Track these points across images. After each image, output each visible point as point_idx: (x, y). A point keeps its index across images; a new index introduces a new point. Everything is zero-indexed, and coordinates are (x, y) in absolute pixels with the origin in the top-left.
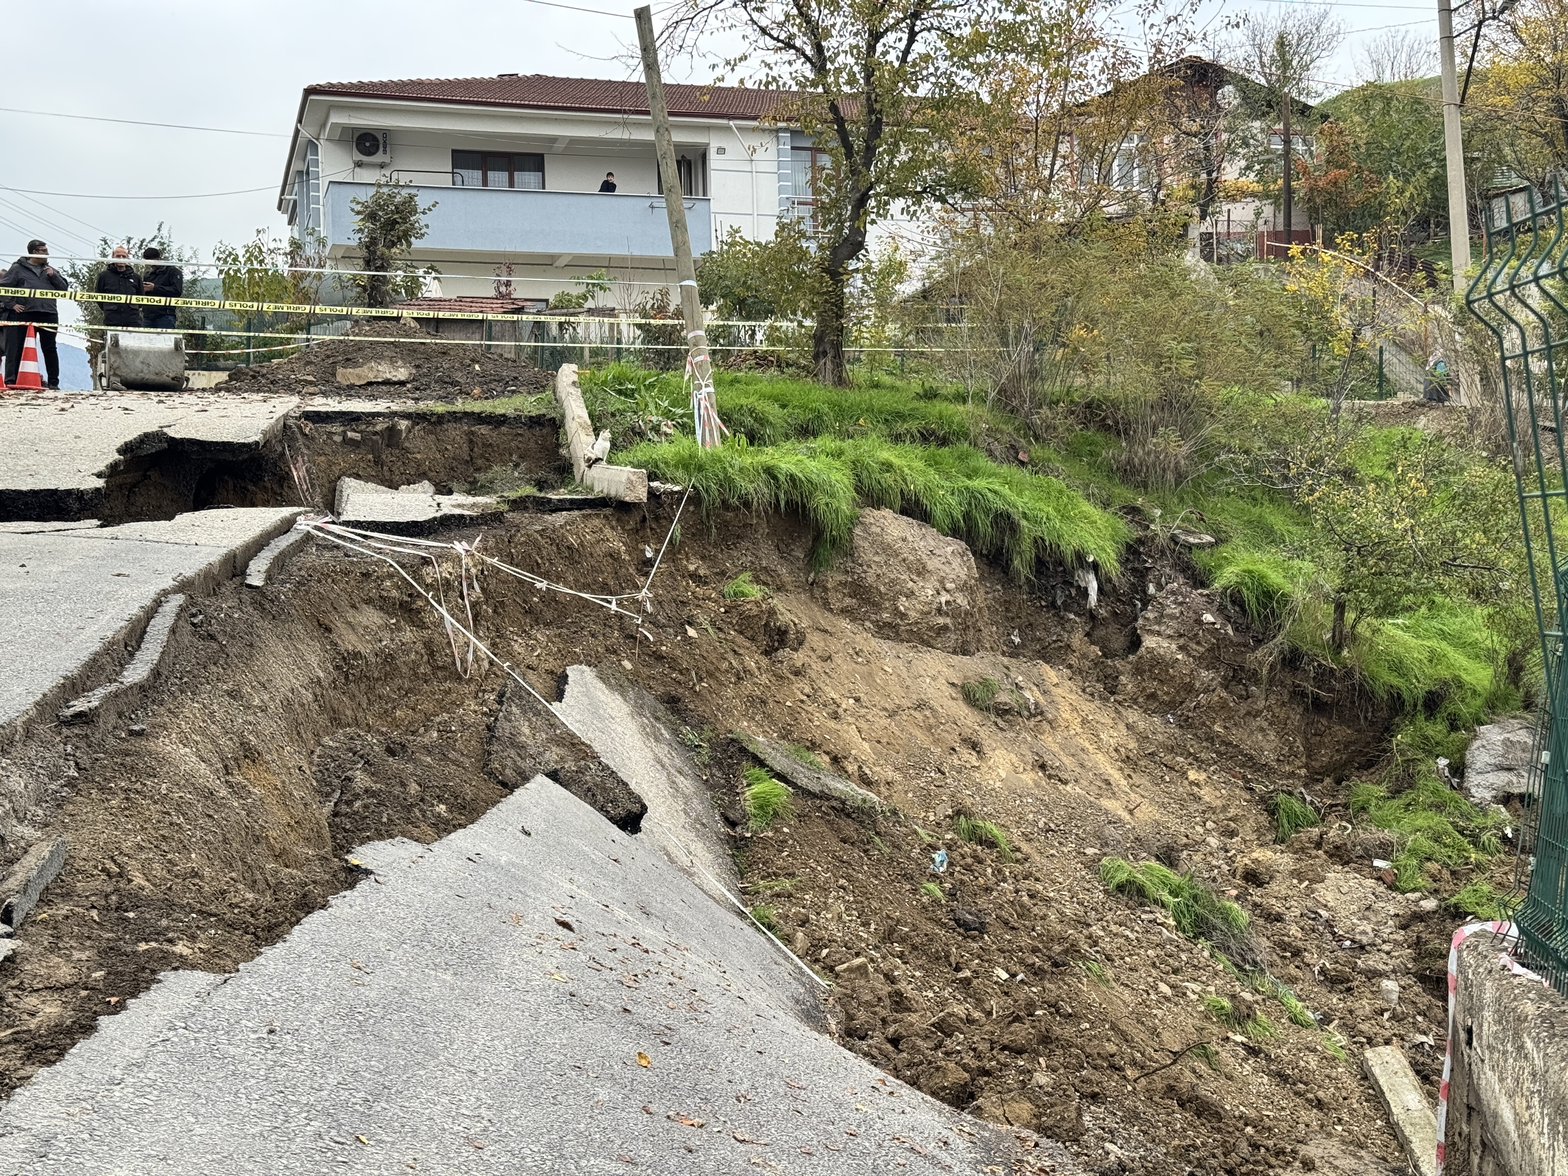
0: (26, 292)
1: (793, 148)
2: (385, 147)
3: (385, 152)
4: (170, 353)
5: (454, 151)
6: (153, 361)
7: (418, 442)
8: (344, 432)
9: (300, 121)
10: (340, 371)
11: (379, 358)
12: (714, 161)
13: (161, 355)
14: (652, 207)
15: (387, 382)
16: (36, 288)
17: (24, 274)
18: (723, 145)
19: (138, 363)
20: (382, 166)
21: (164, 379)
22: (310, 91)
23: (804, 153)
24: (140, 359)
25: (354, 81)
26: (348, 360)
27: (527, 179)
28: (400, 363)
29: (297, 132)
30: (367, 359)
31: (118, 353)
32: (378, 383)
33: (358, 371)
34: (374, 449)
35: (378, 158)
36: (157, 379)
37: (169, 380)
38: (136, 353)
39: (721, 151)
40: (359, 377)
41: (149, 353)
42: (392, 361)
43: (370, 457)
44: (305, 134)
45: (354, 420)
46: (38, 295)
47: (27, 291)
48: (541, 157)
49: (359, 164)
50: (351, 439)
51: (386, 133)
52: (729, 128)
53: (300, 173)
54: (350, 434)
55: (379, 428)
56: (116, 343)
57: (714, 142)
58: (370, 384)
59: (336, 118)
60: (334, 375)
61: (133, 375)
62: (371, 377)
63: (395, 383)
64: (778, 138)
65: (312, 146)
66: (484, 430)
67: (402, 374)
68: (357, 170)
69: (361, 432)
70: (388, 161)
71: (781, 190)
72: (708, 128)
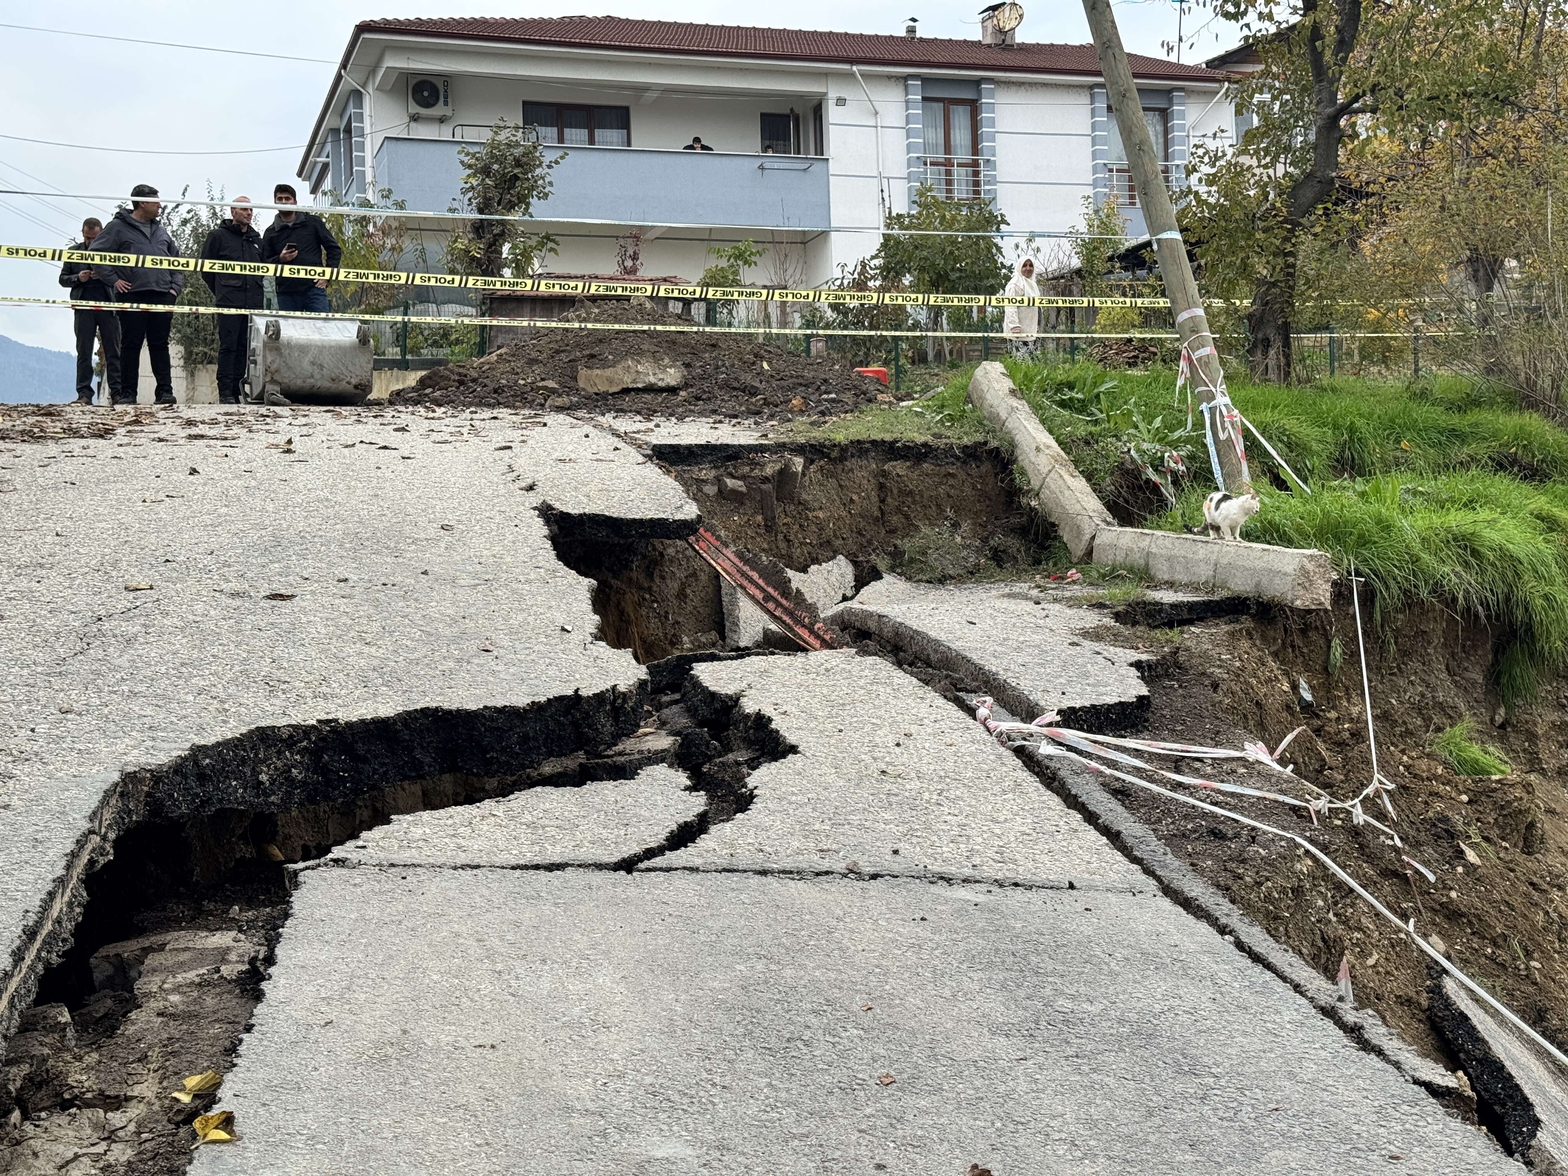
0: (131, 260)
1: (924, 99)
2: (446, 97)
3: (446, 103)
4: (352, 348)
5: (525, 103)
6: (327, 361)
7: (816, 491)
8: (718, 480)
9: (344, 65)
10: (583, 373)
11: (637, 353)
12: (833, 114)
13: (339, 350)
14: (761, 168)
15: (651, 389)
16: (145, 254)
17: (129, 235)
18: (843, 96)
19: (306, 364)
20: (442, 120)
21: (343, 387)
22: (363, 28)
23: (935, 105)
24: (309, 358)
25: (412, 18)
26: (592, 356)
27: (609, 136)
28: (666, 361)
29: (339, 78)
30: (620, 357)
31: (278, 349)
32: (637, 390)
33: (608, 372)
34: (763, 507)
35: (438, 111)
36: (334, 387)
37: (350, 388)
38: (303, 348)
39: (841, 102)
40: (610, 381)
41: (322, 348)
42: (656, 358)
43: (759, 518)
44: (350, 82)
45: (729, 458)
46: (148, 264)
47: (133, 257)
48: (626, 109)
49: (415, 118)
50: (734, 491)
51: (447, 78)
52: (852, 75)
53: (335, 131)
54: (730, 482)
55: (769, 471)
56: (274, 334)
57: (833, 92)
58: (626, 391)
59: (393, 62)
60: (575, 379)
61: (299, 382)
62: (628, 381)
63: (661, 390)
64: (906, 87)
65: (357, 96)
66: (898, 468)
67: (672, 376)
68: (413, 124)
69: (743, 478)
70: (449, 114)
71: (909, 148)
72: (826, 75)
